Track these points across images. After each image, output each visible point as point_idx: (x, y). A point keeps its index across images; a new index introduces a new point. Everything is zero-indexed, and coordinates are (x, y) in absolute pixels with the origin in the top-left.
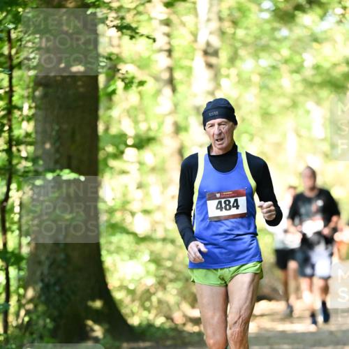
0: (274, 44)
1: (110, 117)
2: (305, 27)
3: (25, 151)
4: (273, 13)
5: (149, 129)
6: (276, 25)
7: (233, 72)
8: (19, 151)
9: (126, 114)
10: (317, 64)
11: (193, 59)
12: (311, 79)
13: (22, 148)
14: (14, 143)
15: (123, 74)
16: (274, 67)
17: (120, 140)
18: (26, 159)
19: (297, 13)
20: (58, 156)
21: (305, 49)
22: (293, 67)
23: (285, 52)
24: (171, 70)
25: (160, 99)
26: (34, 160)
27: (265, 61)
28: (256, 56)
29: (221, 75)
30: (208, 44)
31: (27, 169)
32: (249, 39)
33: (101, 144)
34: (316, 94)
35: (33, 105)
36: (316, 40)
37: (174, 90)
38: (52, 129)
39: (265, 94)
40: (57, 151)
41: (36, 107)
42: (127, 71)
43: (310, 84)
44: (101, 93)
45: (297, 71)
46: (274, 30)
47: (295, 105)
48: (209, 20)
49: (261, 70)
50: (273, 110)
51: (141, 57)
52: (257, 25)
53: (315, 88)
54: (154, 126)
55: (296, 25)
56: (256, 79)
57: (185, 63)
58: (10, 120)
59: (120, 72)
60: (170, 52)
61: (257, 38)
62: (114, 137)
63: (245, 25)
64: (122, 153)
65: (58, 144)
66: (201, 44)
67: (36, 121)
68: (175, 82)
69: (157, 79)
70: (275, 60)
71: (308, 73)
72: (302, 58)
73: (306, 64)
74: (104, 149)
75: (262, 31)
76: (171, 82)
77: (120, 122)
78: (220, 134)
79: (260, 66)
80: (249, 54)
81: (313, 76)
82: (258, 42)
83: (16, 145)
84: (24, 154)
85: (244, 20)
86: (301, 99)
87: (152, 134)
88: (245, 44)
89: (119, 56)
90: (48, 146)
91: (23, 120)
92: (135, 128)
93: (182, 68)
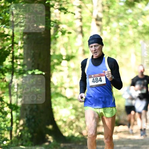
0: (125, 16)
1: (56, 47)
2: (139, 9)
3: (19, 62)
4: (125, 3)
5: (72, 52)
6: (127, 8)
7: (108, 28)
8: (17, 61)
9: (63, 46)
10: (144, 25)
11: (91, 23)
12: (141, 31)
13: (18, 60)
14: (15, 58)
15: (61, 29)
16: (125, 26)
17: (60, 57)
18: (20, 65)
19: (135, 3)
20: (33, 64)
21: (139, 18)
22: (134, 26)
23: (131, 20)
24: (81, 27)
25: (77, 39)
26: (23, 65)
27: (122, 23)
28: (118, 21)
29: (103, 29)
30: (97, 16)
31: (20, 70)
32: (115, 14)
33: (52, 59)
34: (143, 37)
35: (23, 42)
36: (143, 14)
37: (83, 36)
38: (31, 53)
39: (122, 37)
40: (33, 62)
41: (24, 43)
42: (63, 28)
43: (141, 33)
44: (52, 37)
45: (135, 28)
46: (125, 10)
47: (134, 42)
48: (98, 6)
49: (120, 27)
50: (125, 44)
51: (69, 22)
52: (118, 8)
53: (143, 35)
54: (74, 51)
55: (135, 8)
56: (118, 31)
57: (88, 24)
58: (13, 49)
59: (60, 28)
60: (81, 20)
61: (119, 13)
62: (57, 56)
63: (113, 8)
64: (61, 62)
65: (33, 59)
66: (95, 16)
67: (24, 49)
68: (83, 32)
69: (76, 31)
70: (126, 23)
71: (140, 28)
72: (137, 22)
73: (139, 24)
74: (53, 61)
75: (121, 11)
76: (82, 32)
77: (60, 49)
78: (95, 50)
79: (119, 25)
80: (115, 20)
81: (142, 30)
82: (119, 15)
83: (15, 59)
84: (19, 63)
85: (113, 6)
86: (137, 40)
87: (73, 55)
88: (113, 16)
89: (60, 21)
90: (29, 60)
91: (18, 48)
92: (66, 52)
93: (86, 26)
